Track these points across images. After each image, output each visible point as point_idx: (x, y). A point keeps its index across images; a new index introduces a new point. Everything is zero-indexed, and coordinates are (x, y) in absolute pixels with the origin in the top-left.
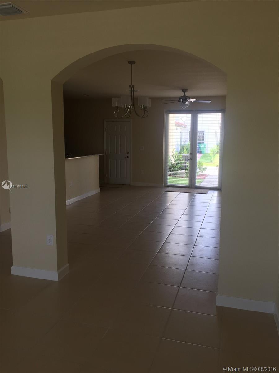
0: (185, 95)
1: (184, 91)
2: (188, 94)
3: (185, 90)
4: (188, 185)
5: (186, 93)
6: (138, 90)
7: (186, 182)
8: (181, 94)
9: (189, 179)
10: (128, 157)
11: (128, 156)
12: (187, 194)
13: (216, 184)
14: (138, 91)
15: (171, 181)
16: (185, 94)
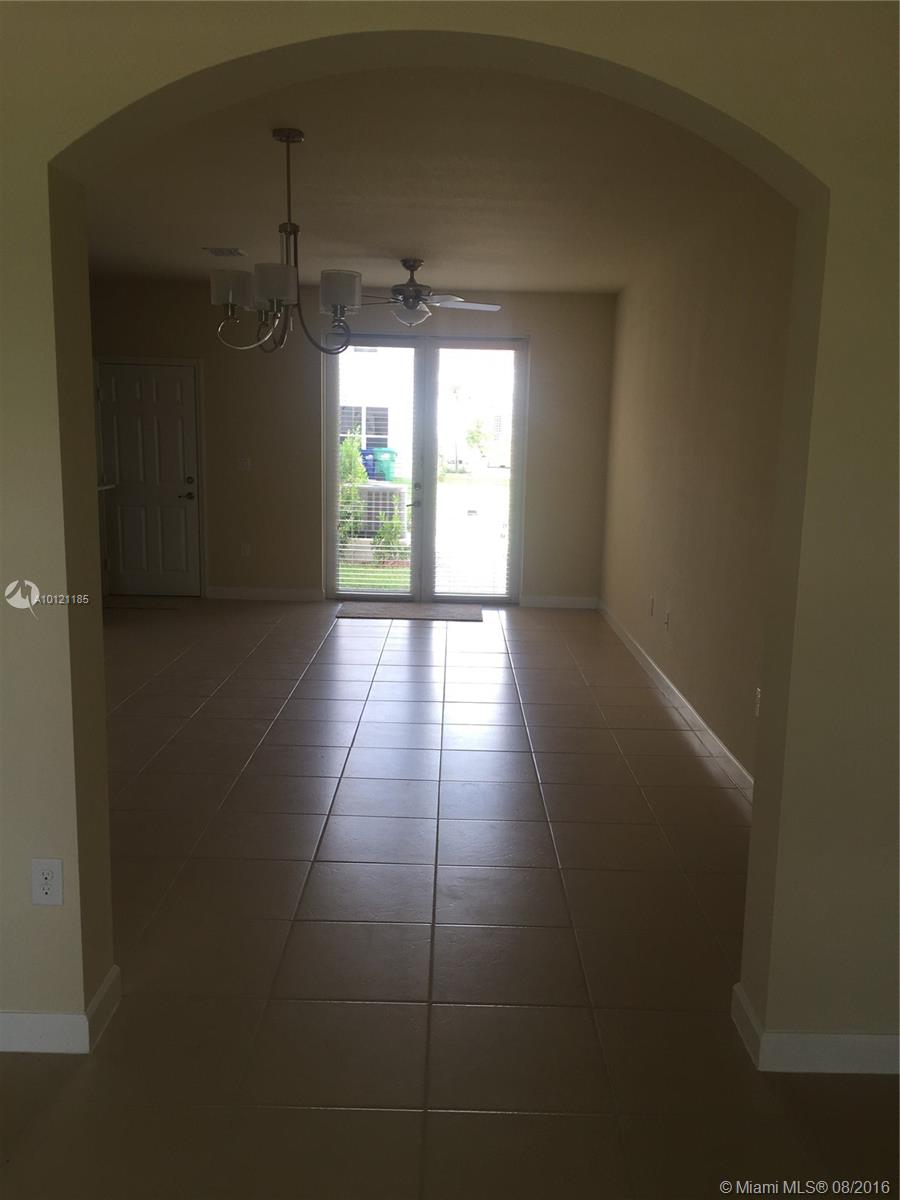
0: (412, 279)
1: (411, 265)
2: (422, 276)
3: (415, 261)
4: (408, 590)
5: (415, 273)
6: (240, 251)
7: (399, 580)
8: (402, 276)
9: (411, 573)
10: (190, 496)
11: (190, 494)
12: (406, 623)
13: (499, 587)
14: (240, 255)
15: (349, 578)
16: (412, 277)
